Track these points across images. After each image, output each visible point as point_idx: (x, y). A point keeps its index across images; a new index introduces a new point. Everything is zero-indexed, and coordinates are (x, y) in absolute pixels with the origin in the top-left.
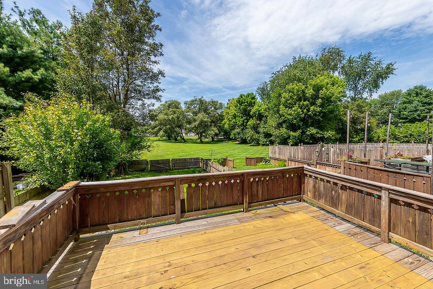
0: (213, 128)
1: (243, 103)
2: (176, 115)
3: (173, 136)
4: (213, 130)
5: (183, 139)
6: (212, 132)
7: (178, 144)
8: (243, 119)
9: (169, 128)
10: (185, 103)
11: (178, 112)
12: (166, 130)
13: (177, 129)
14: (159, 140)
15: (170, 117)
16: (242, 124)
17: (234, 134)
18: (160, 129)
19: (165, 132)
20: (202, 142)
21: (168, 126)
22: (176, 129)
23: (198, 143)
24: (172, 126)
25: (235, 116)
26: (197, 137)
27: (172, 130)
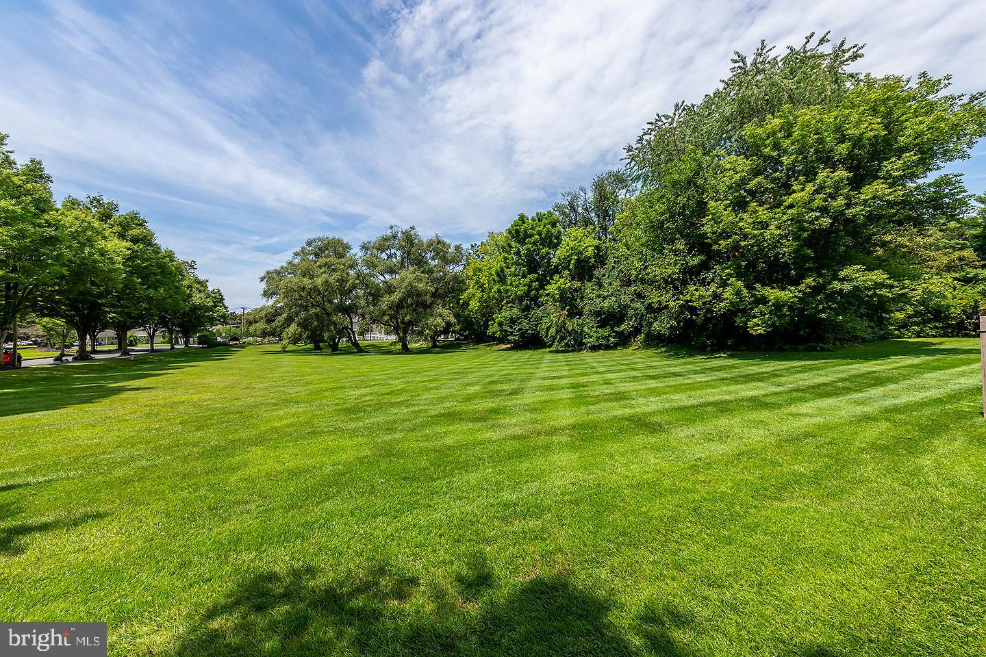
0: (440, 309)
1: (527, 236)
2: (336, 276)
3: (326, 335)
4: (440, 315)
5: (356, 344)
6: (439, 320)
7: (340, 356)
8: (527, 280)
9: (317, 315)
10: (364, 247)
11: (344, 265)
12: (305, 320)
13: (339, 318)
14: (284, 351)
15: (319, 281)
16: (525, 293)
17: (500, 324)
18: (289, 320)
19: (304, 325)
20: (406, 350)
21: (313, 311)
22: (335, 318)
23: (398, 354)
24: (324, 309)
25: (501, 277)
26: (393, 338)
27: (324, 319)
